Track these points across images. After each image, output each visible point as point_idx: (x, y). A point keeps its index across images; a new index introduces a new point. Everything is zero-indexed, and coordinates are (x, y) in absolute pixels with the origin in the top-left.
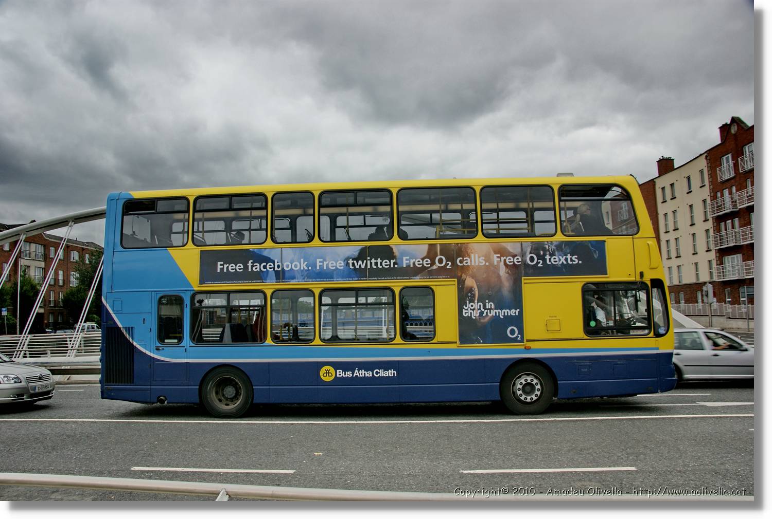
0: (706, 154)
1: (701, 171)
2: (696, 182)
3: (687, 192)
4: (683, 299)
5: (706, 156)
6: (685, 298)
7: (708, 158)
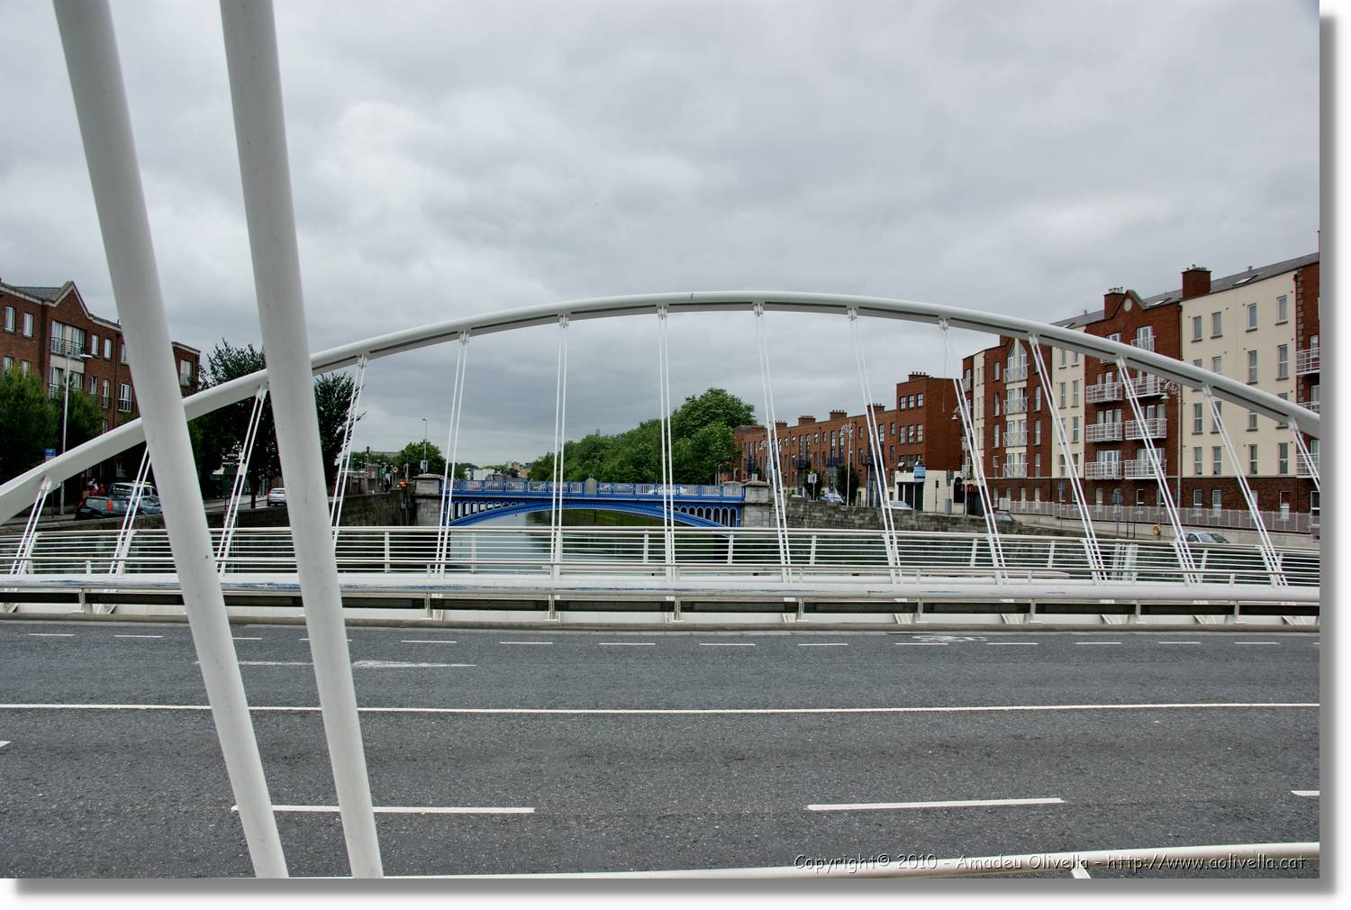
0: (1295, 272)
1: (1282, 300)
2: (1267, 315)
3: (1247, 329)
4: (1219, 500)
5: (1295, 276)
6: (1222, 500)
7: (1300, 279)
